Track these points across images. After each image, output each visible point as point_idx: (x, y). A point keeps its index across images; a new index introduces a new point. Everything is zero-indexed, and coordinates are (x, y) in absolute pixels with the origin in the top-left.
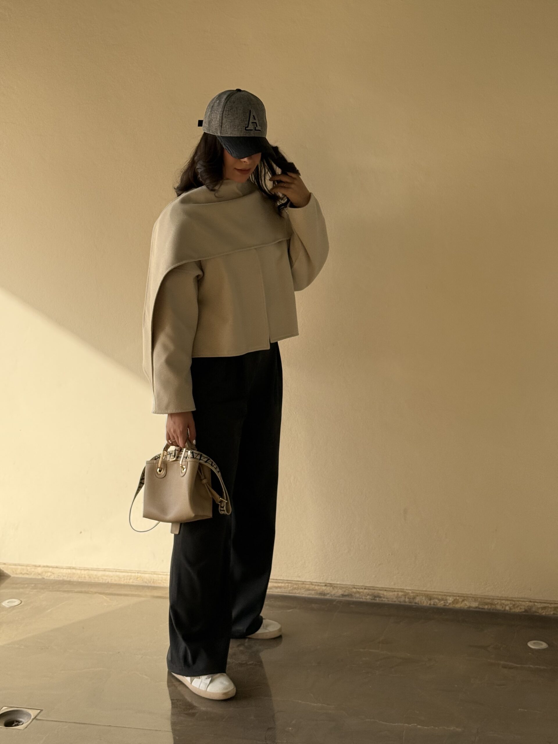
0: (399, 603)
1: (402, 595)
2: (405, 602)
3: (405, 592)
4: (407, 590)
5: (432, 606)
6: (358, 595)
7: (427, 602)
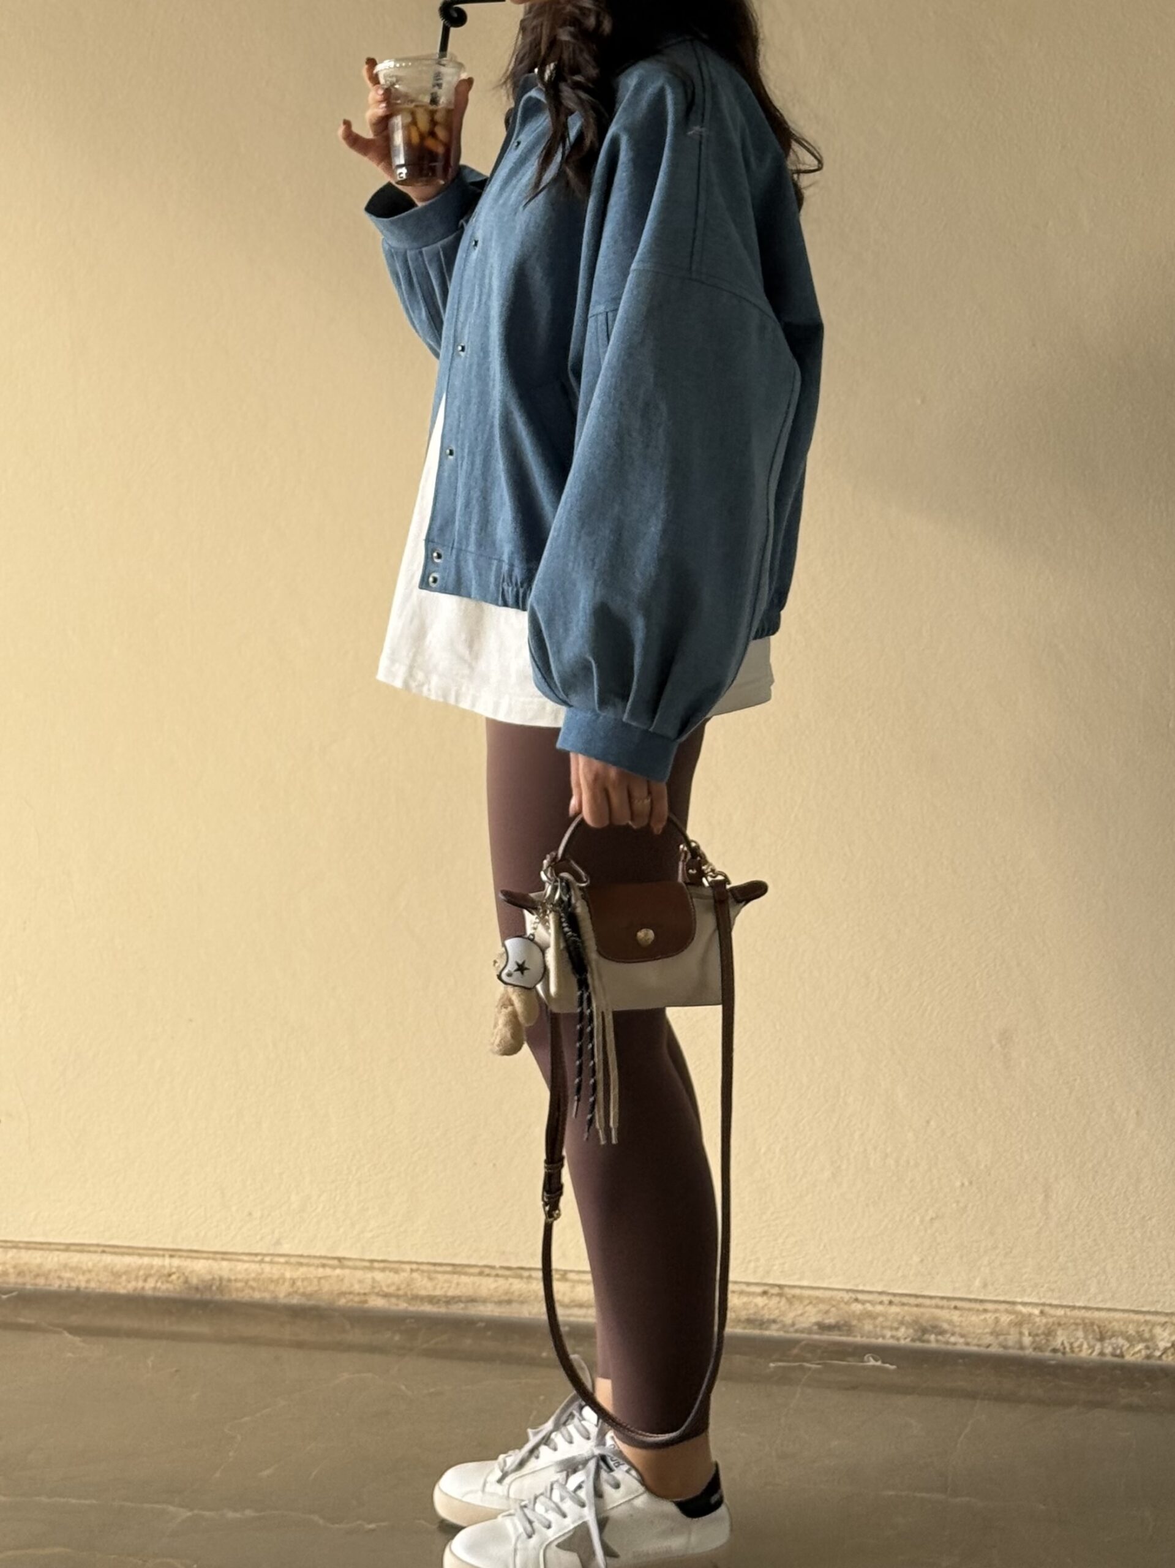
0: (1001, 1351)
1: (1010, 1323)
2: (1022, 1348)
3: (1020, 1313)
4: (1024, 1304)
5: (1109, 1358)
6: (868, 1326)
7: (1092, 1347)
